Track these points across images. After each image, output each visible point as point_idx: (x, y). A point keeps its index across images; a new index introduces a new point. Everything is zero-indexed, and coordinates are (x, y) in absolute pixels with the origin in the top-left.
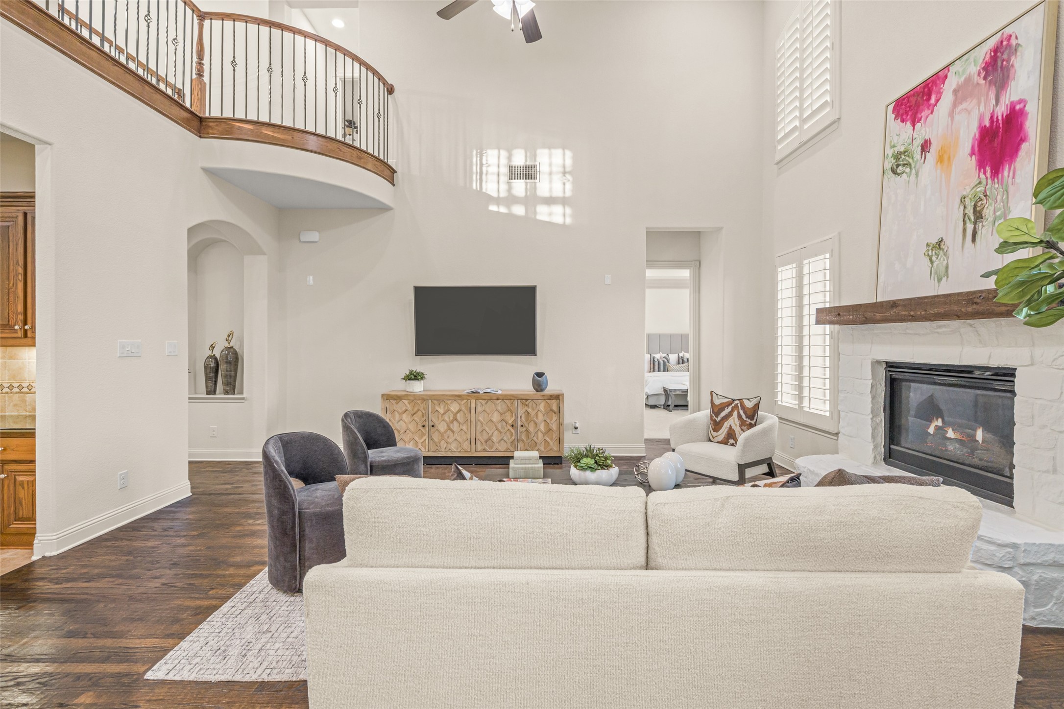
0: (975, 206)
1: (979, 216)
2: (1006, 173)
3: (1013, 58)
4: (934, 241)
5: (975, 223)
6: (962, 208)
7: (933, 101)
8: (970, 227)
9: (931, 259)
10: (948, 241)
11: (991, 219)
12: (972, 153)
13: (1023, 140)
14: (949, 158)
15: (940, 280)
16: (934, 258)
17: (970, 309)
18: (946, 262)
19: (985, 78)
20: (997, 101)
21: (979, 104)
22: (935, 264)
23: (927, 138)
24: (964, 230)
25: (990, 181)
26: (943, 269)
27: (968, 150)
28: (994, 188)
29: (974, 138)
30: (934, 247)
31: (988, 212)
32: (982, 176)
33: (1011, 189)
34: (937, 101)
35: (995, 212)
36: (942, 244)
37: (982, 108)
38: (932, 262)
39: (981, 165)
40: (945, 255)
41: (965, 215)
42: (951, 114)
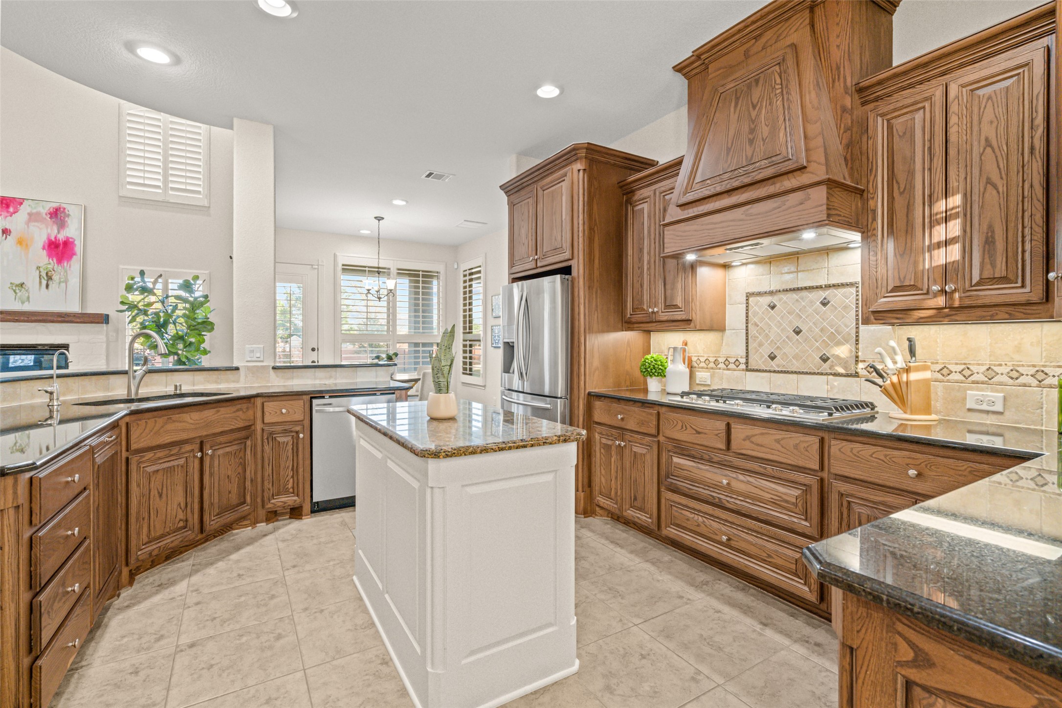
0: (47, 274)
1: (49, 278)
2: (65, 264)
3: (66, 219)
4: (18, 282)
5: (48, 281)
6: (38, 272)
7: (11, 210)
8: (44, 282)
9: (15, 291)
10: (29, 284)
11: (58, 281)
12: (44, 248)
13: (74, 254)
14: (27, 245)
15: (23, 303)
16: (17, 291)
17: (60, 319)
18: (27, 295)
19: (51, 218)
20: (59, 232)
21: (47, 228)
22: (19, 294)
23: (7, 227)
24: (40, 283)
25: (56, 265)
26: (25, 298)
27: (41, 245)
28: (58, 268)
29: (45, 242)
30: (17, 286)
31: (56, 277)
32: (51, 260)
33: (68, 272)
34: (15, 212)
35: (60, 278)
36: (24, 286)
37: (49, 231)
38: (16, 293)
39: (50, 256)
40: (27, 291)
41: (40, 276)
42: (28, 223)
